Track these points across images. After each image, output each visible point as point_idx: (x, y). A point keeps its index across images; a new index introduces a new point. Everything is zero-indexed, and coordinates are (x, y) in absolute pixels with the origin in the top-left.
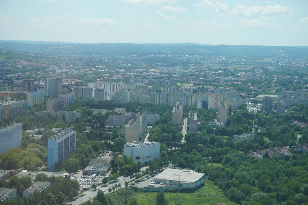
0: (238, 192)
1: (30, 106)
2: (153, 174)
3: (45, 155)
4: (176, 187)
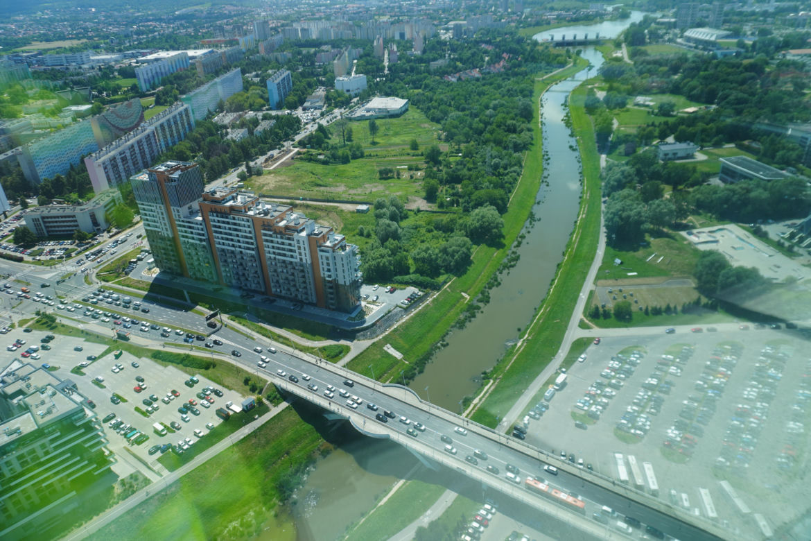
0: (438, 113)
1: (244, 50)
2: (363, 105)
3: (266, 96)
4: (384, 114)
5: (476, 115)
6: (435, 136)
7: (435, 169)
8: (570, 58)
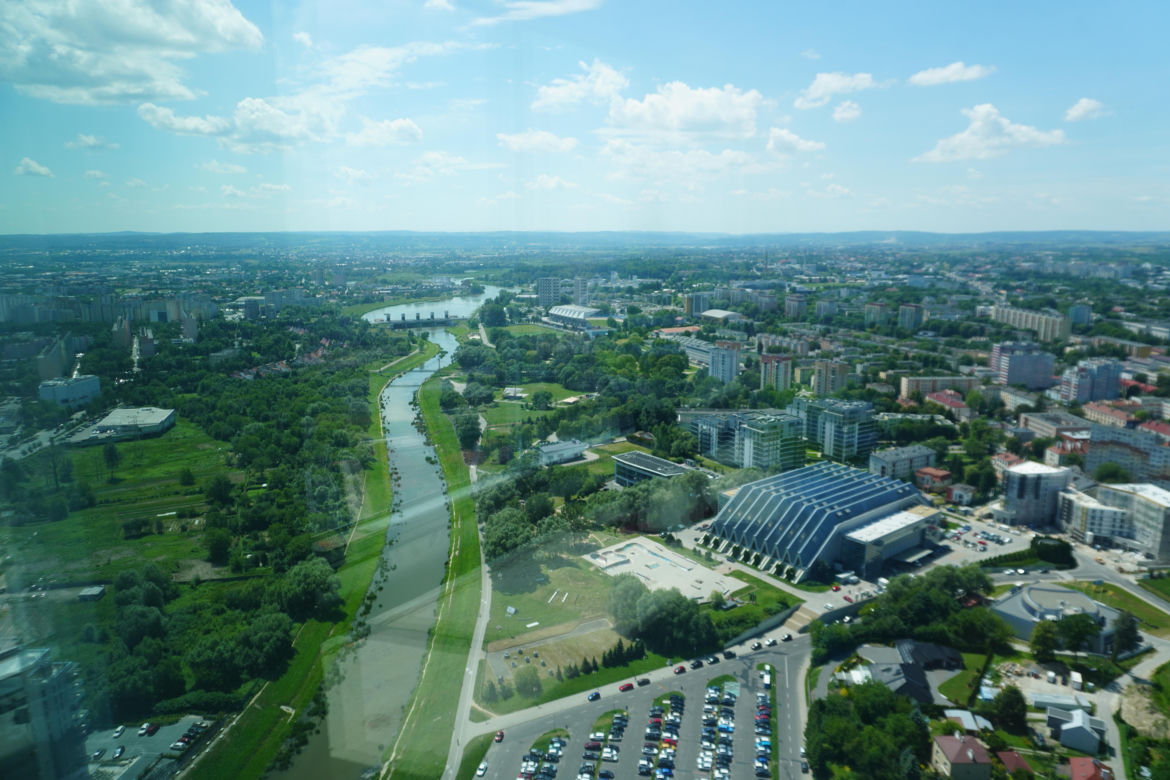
2: (93, 422)
5: (286, 426)
6: (222, 460)
7: (223, 512)
8: (414, 342)
